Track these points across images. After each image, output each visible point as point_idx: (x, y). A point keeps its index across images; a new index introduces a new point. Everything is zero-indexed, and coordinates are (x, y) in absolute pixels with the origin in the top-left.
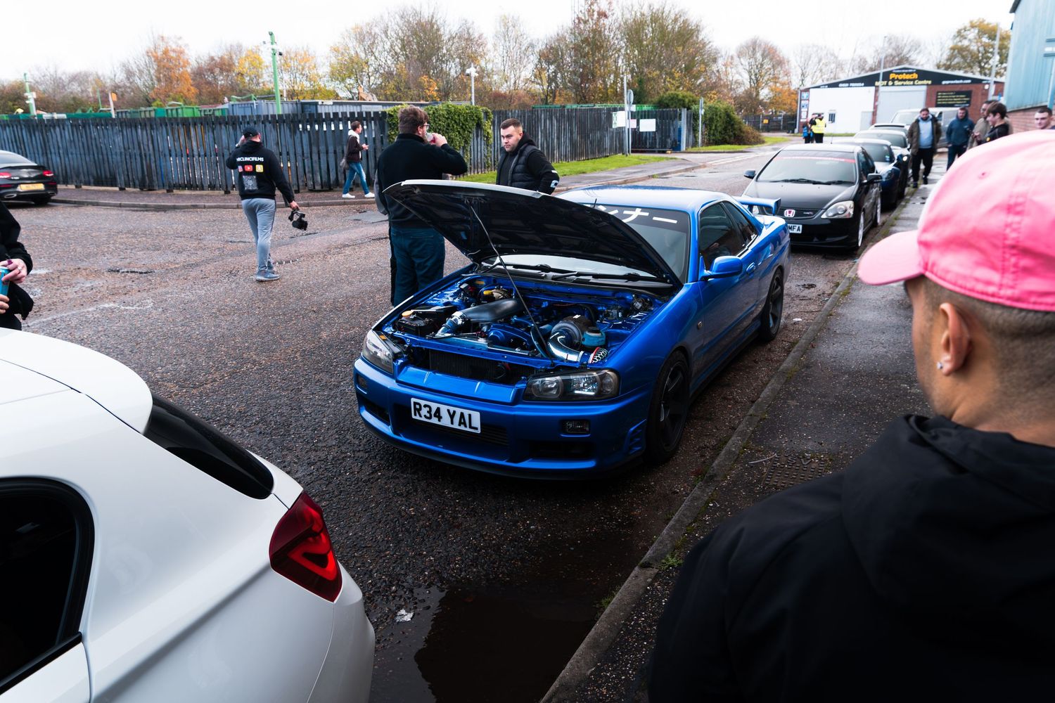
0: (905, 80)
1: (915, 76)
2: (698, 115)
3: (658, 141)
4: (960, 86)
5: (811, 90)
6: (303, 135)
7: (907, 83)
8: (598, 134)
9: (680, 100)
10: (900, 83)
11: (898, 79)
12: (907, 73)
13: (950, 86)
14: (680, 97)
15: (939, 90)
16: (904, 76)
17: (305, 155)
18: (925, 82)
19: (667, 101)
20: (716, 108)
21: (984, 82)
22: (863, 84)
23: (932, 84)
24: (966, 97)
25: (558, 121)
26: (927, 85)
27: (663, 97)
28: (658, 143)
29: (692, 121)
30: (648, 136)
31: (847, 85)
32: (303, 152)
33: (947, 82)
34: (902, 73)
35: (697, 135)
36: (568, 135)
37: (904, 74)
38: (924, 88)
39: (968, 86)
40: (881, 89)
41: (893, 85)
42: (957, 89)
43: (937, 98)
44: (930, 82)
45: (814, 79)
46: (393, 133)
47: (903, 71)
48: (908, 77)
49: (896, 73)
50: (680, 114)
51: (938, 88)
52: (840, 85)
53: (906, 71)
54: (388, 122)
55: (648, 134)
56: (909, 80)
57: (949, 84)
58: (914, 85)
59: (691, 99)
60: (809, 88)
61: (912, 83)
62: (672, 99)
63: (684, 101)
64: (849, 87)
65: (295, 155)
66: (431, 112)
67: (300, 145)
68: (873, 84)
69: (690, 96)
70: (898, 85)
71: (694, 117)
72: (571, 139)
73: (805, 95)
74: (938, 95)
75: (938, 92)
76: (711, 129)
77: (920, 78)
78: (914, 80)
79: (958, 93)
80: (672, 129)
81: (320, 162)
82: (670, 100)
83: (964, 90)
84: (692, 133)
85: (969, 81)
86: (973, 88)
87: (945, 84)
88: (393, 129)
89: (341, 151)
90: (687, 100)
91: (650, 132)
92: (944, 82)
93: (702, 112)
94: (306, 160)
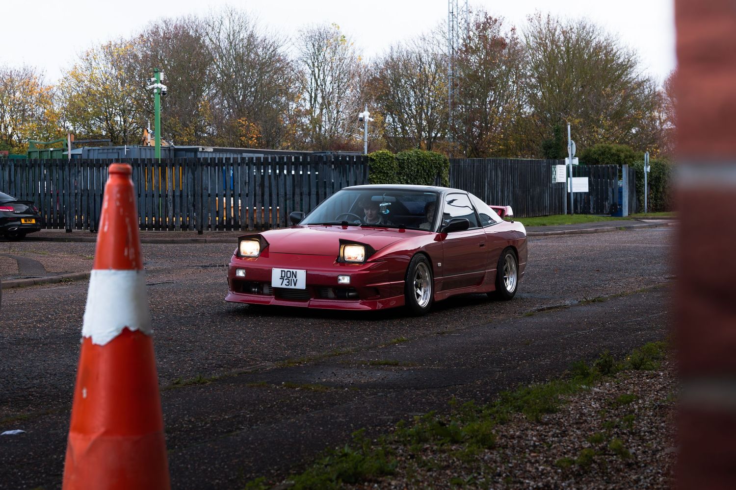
2: (642, 173)
3: (592, 203)
6: (287, 177)
8: (538, 190)
9: (613, 155)
14: (613, 151)
17: (288, 196)
19: (596, 156)
20: (663, 166)
25: (502, 172)
27: (590, 151)
28: (591, 207)
29: (635, 181)
30: (579, 199)
32: (286, 193)
35: (641, 198)
36: (511, 188)
46: (374, 176)
50: (621, 171)
54: (370, 166)
55: (579, 196)
59: (628, 153)
62: (603, 153)
63: (619, 156)
65: (278, 196)
66: (406, 158)
67: (284, 186)
69: (627, 151)
71: (637, 175)
72: (514, 193)
76: (657, 191)
80: (610, 189)
81: (302, 204)
82: (600, 155)
84: (635, 195)
88: (374, 173)
89: (323, 193)
90: (622, 155)
91: (581, 193)
93: (648, 169)
94: (288, 201)
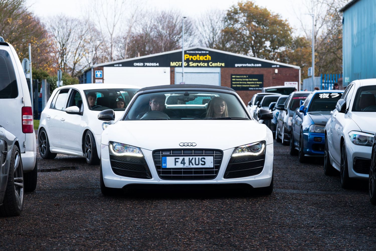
0: (199, 61)
1: (209, 57)
4: (252, 69)
5: (105, 68)
7: (202, 64)
10: (195, 64)
11: (192, 60)
12: (200, 55)
13: (243, 69)
15: (233, 73)
16: (197, 57)
18: (219, 64)
21: (273, 66)
22: (158, 64)
23: (226, 66)
24: (258, 81)
26: (221, 67)
29: (49, 93)
31: (142, 64)
33: (240, 65)
34: (196, 54)
37: (198, 56)
38: (219, 70)
39: (259, 69)
40: (177, 70)
41: (188, 66)
42: (250, 72)
43: (232, 81)
44: (223, 65)
45: (76, 58)
47: (197, 52)
48: (202, 58)
49: (190, 54)
51: (231, 70)
52: (135, 64)
53: (200, 52)
56: (204, 61)
57: (242, 67)
58: (208, 66)
60: (103, 66)
61: (206, 64)
64: (144, 66)
68: (168, 65)
70: (193, 67)
73: (99, 73)
74: (232, 78)
75: (232, 75)
77: (214, 61)
78: (208, 62)
79: (251, 76)
83: (255, 73)
85: (260, 65)
86: (264, 71)
87: (238, 67)
92: (236, 65)
93: (60, 83)
